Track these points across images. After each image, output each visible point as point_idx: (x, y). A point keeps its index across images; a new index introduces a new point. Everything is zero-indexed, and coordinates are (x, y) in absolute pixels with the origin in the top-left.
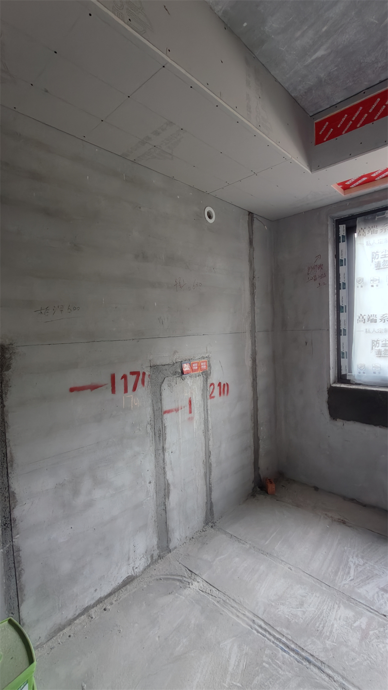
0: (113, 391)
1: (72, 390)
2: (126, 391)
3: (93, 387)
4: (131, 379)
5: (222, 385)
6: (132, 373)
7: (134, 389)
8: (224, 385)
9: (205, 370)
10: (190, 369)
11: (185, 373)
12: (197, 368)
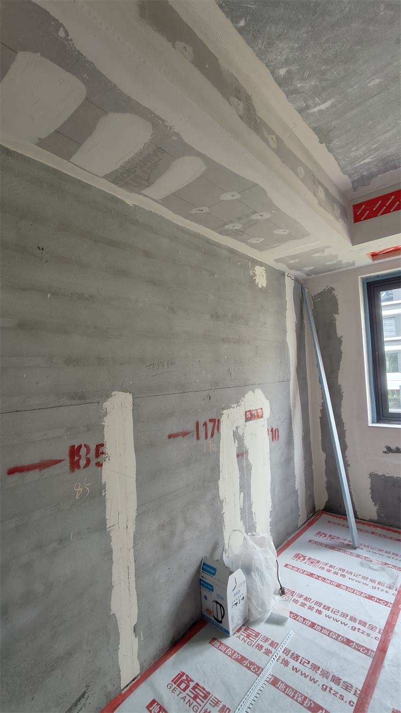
0: (198, 438)
1: (170, 437)
2: (206, 437)
3: (184, 434)
4: (210, 425)
5: (274, 430)
6: (211, 421)
7: (212, 436)
8: (275, 430)
9: (262, 417)
10: (251, 416)
11: (247, 420)
12: (256, 415)
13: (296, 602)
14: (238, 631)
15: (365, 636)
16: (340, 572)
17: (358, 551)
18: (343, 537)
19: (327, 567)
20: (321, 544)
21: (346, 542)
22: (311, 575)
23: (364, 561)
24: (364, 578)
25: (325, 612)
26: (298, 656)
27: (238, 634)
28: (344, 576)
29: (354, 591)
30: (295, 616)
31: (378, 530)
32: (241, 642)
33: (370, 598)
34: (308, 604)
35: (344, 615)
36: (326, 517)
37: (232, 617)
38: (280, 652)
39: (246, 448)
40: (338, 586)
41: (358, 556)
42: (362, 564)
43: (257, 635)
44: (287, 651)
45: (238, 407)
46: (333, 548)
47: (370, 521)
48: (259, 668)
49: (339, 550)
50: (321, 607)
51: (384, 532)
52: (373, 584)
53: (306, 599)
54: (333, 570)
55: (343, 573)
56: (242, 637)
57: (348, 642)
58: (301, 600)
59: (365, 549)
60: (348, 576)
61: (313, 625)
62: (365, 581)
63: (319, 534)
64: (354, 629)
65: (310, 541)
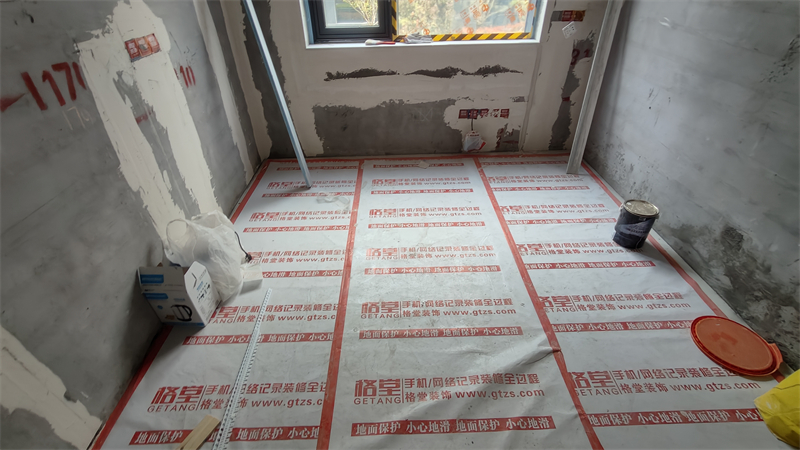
0: (42, 106)
3: (4, 104)
5: (185, 69)
6: (57, 68)
7: (73, 96)
8: (187, 69)
9: (158, 49)
10: (138, 50)
11: (134, 57)
12: (146, 46)
13: (266, 261)
14: (213, 316)
15: (333, 262)
16: (301, 216)
17: (312, 190)
18: (296, 180)
19: (287, 216)
20: (276, 195)
21: (300, 185)
22: (274, 229)
23: (320, 198)
24: (323, 213)
25: (295, 258)
26: (281, 307)
27: (214, 319)
28: (305, 218)
29: (316, 228)
30: (268, 275)
31: (326, 164)
32: (219, 325)
33: (331, 228)
34: (278, 258)
35: (313, 253)
36: (273, 165)
37: (202, 309)
38: (264, 312)
39: (147, 105)
40: (302, 229)
41: (313, 195)
42: (318, 201)
43: (235, 309)
44: (269, 308)
45: (106, 35)
46: (288, 195)
47: (318, 156)
48: (246, 336)
49: (295, 195)
50: (290, 255)
51: (331, 164)
52: (331, 215)
53: (275, 254)
54: (294, 217)
55: (303, 215)
56: (219, 320)
57: (321, 273)
58: (271, 257)
59: (318, 185)
60: (309, 216)
61: (287, 274)
62: (323, 216)
63: (271, 185)
64: (323, 260)
65: (264, 196)
